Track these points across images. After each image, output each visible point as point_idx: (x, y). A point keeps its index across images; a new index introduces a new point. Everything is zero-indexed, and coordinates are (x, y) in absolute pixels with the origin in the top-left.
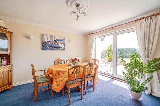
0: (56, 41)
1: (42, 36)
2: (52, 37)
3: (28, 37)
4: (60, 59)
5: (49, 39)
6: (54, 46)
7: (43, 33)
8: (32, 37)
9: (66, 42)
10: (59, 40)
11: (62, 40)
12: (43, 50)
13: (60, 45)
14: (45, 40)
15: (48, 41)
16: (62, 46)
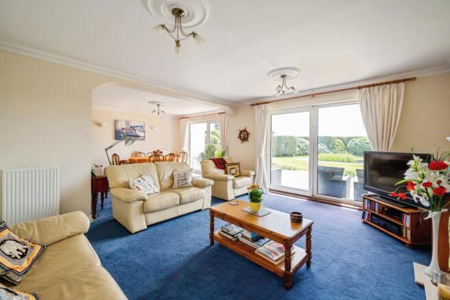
0: (133, 128)
1: (116, 122)
2: (127, 123)
3: (99, 125)
4: (139, 151)
5: (124, 126)
6: (130, 134)
7: (117, 119)
8: (104, 125)
9: (147, 128)
10: (137, 126)
11: (141, 126)
12: (116, 139)
13: (138, 133)
14: (119, 127)
15: (123, 129)
16: (142, 134)
